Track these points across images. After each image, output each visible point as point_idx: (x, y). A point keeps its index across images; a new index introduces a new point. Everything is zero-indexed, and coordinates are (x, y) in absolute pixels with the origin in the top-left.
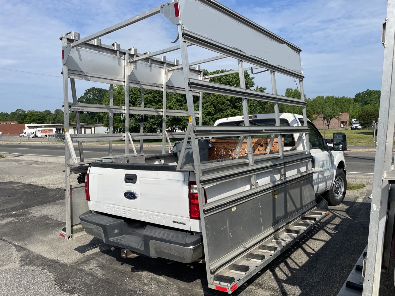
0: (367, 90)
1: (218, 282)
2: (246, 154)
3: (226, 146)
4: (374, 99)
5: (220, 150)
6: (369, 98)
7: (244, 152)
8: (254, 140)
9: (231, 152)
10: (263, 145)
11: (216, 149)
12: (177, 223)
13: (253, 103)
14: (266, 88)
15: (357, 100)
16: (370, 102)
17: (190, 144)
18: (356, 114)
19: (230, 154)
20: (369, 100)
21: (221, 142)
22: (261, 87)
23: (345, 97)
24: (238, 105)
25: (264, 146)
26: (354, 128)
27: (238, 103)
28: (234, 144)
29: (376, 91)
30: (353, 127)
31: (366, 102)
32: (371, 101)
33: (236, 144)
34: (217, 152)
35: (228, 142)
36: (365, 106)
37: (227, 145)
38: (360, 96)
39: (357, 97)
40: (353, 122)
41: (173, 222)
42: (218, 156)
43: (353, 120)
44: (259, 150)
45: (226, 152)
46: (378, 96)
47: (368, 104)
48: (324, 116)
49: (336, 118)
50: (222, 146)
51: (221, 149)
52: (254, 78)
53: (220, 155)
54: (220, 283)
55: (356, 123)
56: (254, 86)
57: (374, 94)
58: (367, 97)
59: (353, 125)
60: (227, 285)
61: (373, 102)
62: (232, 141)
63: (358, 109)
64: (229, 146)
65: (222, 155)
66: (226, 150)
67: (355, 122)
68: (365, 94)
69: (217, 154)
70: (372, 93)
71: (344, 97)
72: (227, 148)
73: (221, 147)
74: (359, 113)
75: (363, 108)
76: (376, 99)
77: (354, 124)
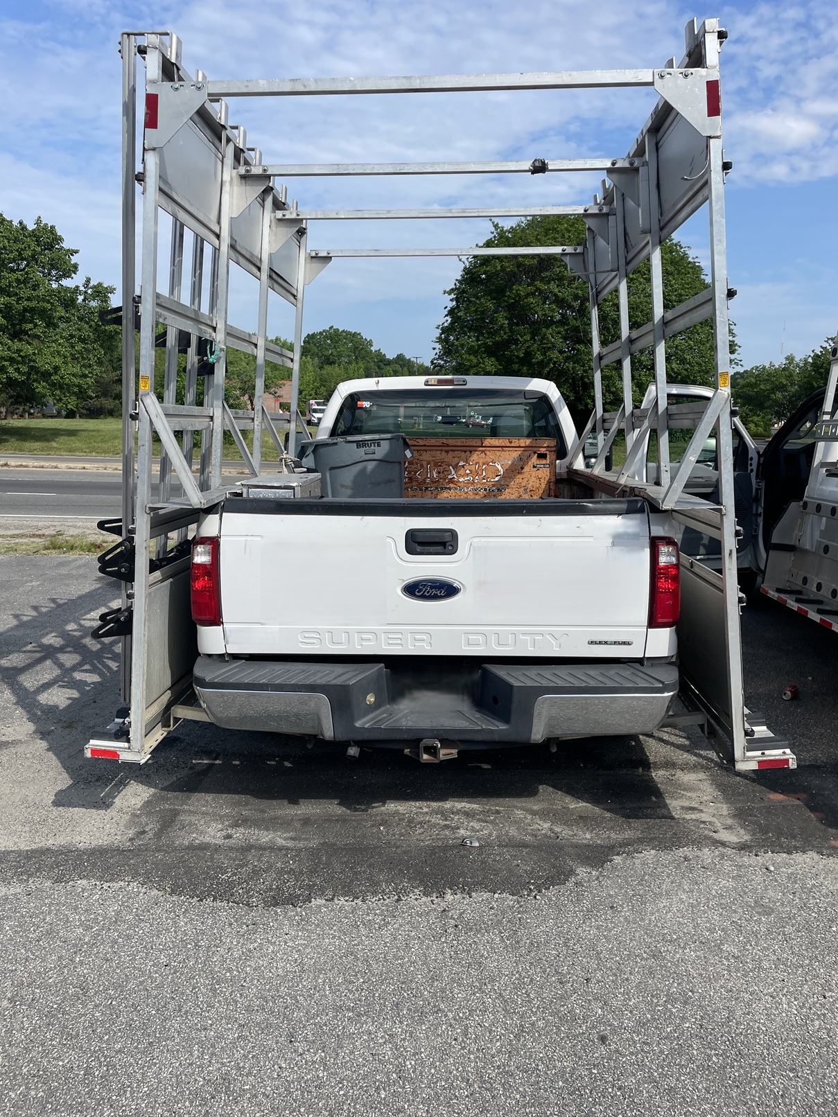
0: (331, 328)
1: (759, 753)
2: (497, 476)
3: (439, 456)
4: (346, 353)
5: (422, 466)
6: (335, 347)
7: (493, 471)
8: (522, 441)
9: (453, 472)
10: (546, 454)
11: (407, 464)
12: (606, 643)
13: (79, 330)
14: (115, 289)
15: (310, 351)
16: (336, 358)
17: (373, 447)
18: (308, 385)
19: (450, 477)
20: (335, 354)
21: (425, 446)
22: (100, 284)
23: (282, 340)
24: (30, 329)
25: (548, 456)
26: (316, 421)
27: (31, 326)
28: (465, 452)
29: (349, 333)
30: (313, 418)
31: (329, 359)
32: (340, 356)
33: (471, 452)
34: (409, 472)
35: (448, 446)
36: (328, 368)
37: (443, 453)
38: (315, 341)
39: (308, 343)
40: (313, 407)
41: (592, 643)
42: (414, 483)
43: (312, 402)
44: (534, 467)
45: (439, 473)
46: (354, 345)
47: (333, 363)
48: (243, 385)
49: (270, 393)
50: (426, 456)
51: (425, 463)
52: (76, 252)
53: (420, 481)
54: (763, 754)
55: (320, 409)
56: (73, 275)
57: (346, 339)
58: (329, 345)
59: (314, 414)
60: (784, 753)
61: (343, 358)
62: (459, 444)
63: (313, 373)
64: (448, 458)
65: (425, 480)
66: (440, 466)
67: (316, 407)
68: (326, 337)
69: (410, 479)
70: (341, 337)
71: (280, 340)
72: (442, 462)
73: (425, 459)
74: (315, 384)
75: (324, 372)
76: (350, 353)
77: (315, 411)
